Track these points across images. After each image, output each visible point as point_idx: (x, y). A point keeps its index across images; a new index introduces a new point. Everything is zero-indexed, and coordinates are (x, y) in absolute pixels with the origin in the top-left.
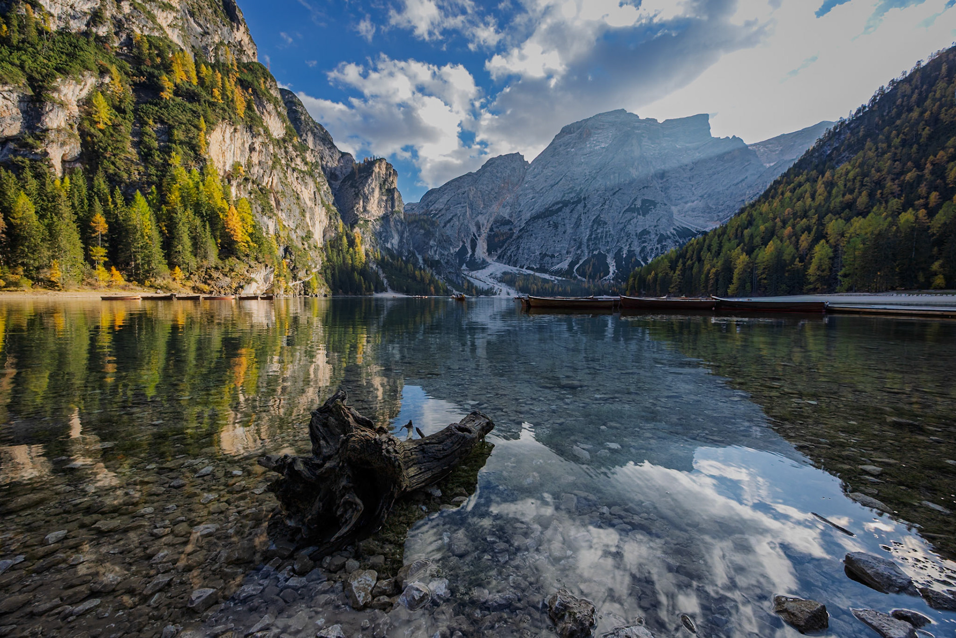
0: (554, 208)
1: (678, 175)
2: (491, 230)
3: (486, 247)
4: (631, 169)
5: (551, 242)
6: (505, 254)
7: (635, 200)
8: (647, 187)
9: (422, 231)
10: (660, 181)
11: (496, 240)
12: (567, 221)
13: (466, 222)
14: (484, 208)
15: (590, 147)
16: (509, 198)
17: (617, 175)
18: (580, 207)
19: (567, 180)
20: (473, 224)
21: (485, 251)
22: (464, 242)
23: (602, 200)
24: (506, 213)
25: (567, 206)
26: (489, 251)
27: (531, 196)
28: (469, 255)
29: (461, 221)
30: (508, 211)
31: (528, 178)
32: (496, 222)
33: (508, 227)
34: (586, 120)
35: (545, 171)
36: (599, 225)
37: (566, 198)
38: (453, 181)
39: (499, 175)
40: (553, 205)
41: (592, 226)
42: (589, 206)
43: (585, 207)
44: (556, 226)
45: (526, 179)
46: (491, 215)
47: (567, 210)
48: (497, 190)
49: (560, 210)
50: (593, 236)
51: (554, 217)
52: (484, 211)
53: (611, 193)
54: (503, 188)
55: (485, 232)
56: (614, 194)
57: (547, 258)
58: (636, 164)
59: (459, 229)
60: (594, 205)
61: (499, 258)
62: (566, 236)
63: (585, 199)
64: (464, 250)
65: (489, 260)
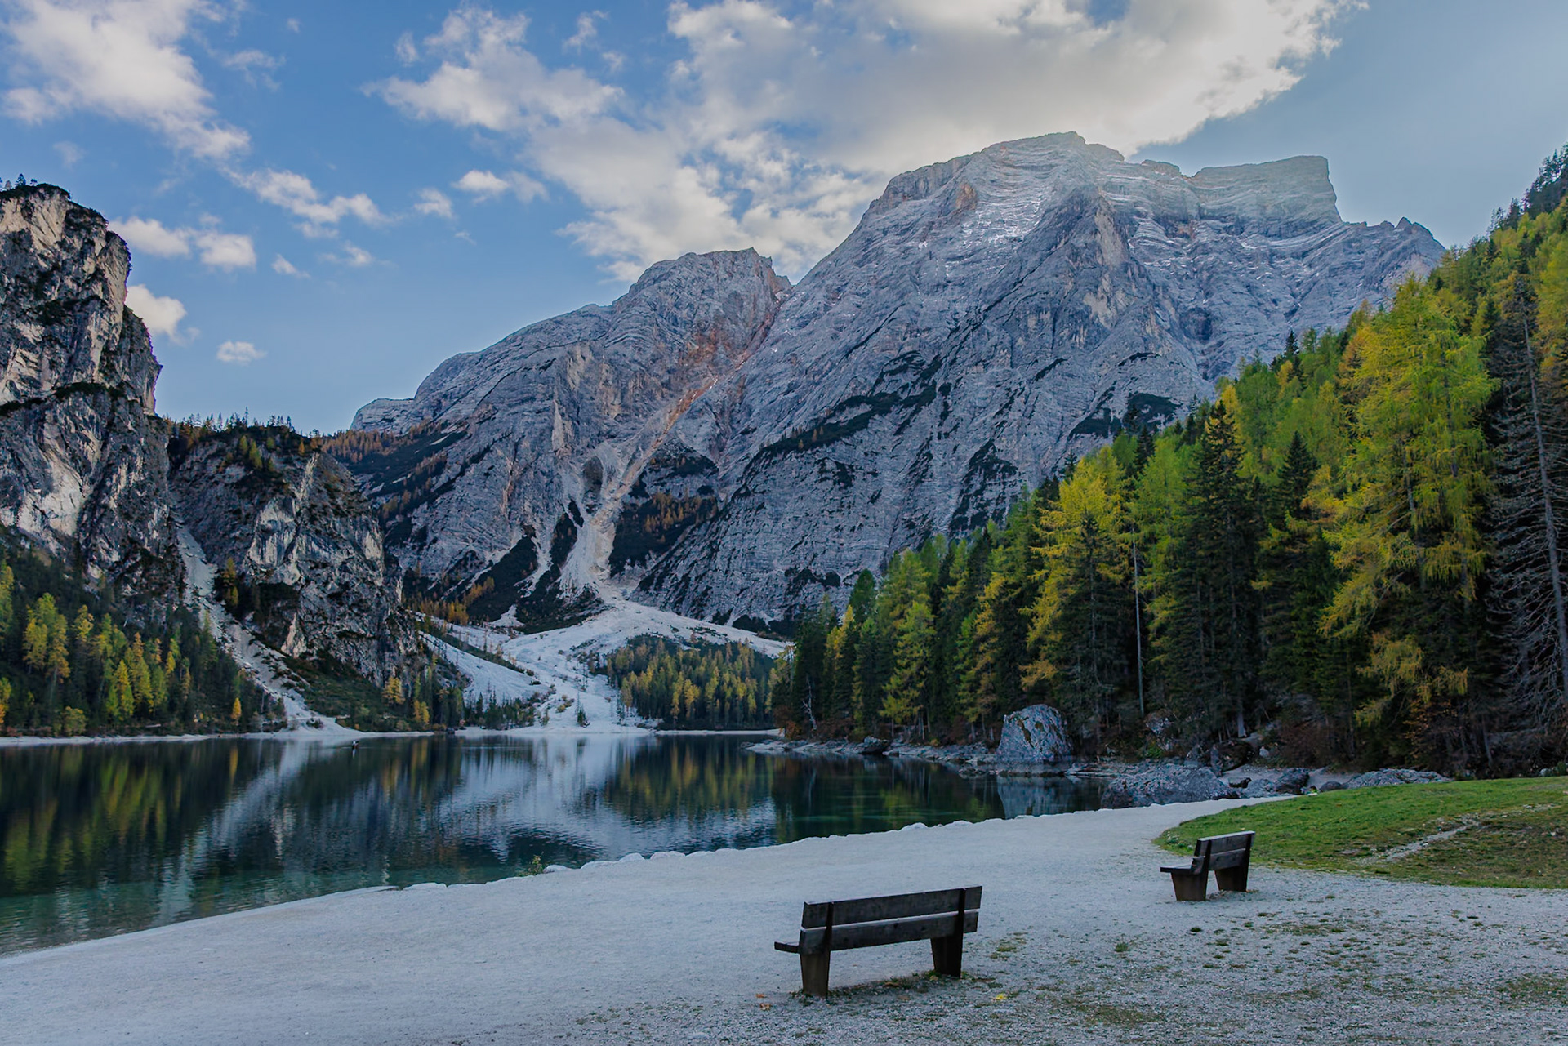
0: (844, 417)
1: (1250, 329)
2: (638, 490)
3: (608, 547)
4: (1089, 300)
5: (826, 532)
6: (667, 572)
7: (1108, 395)
8: (1143, 356)
9: (236, 472)
10: (1198, 346)
11: (650, 523)
12: (883, 461)
13: (545, 462)
14: (623, 418)
15: (975, 237)
16: (714, 387)
17: (1047, 317)
18: (928, 416)
19: (894, 333)
20: (578, 469)
21: (602, 560)
22: (530, 532)
23: (1000, 394)
24: (697, 438)
25: (884, 411)
26: (615, 565)
27: (785, 383)
28: (536, 577)
29: (527, 455)
30: (706, 429)
31: (783, 327)
32: (658, 462)
33: (698, 482)
34: (965, 161)
35: (836, 308)
36: (990, 474)
37: (887, 388)
38: (529, 331)
39: (683, 314)
40: (840, 408)
41: (968, 478)
42: (958, 412)
43: (944, 415)
44: (845, 477)
45: (776, 330)
46: (644, 443)
47: (884, 425)
48: (673, 361)
49: (861, 423)
50: (971, 512)
51: (841, 448)
52: (623, 428)
53: (1032, 372)
54: (697, 356)
55: (614, 496)
56: (1041, 375)
57: (811, 588)
58: (1106, 284)
59: (517, 483)
60: (976, 411)
61: (645, 585)
62: (880, 510)
63: (945, 390)
64: (524, 554)
65: (608, 593)
